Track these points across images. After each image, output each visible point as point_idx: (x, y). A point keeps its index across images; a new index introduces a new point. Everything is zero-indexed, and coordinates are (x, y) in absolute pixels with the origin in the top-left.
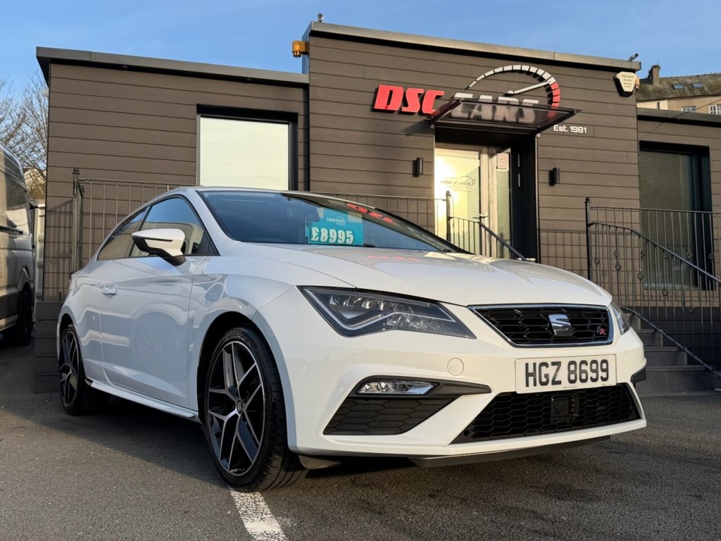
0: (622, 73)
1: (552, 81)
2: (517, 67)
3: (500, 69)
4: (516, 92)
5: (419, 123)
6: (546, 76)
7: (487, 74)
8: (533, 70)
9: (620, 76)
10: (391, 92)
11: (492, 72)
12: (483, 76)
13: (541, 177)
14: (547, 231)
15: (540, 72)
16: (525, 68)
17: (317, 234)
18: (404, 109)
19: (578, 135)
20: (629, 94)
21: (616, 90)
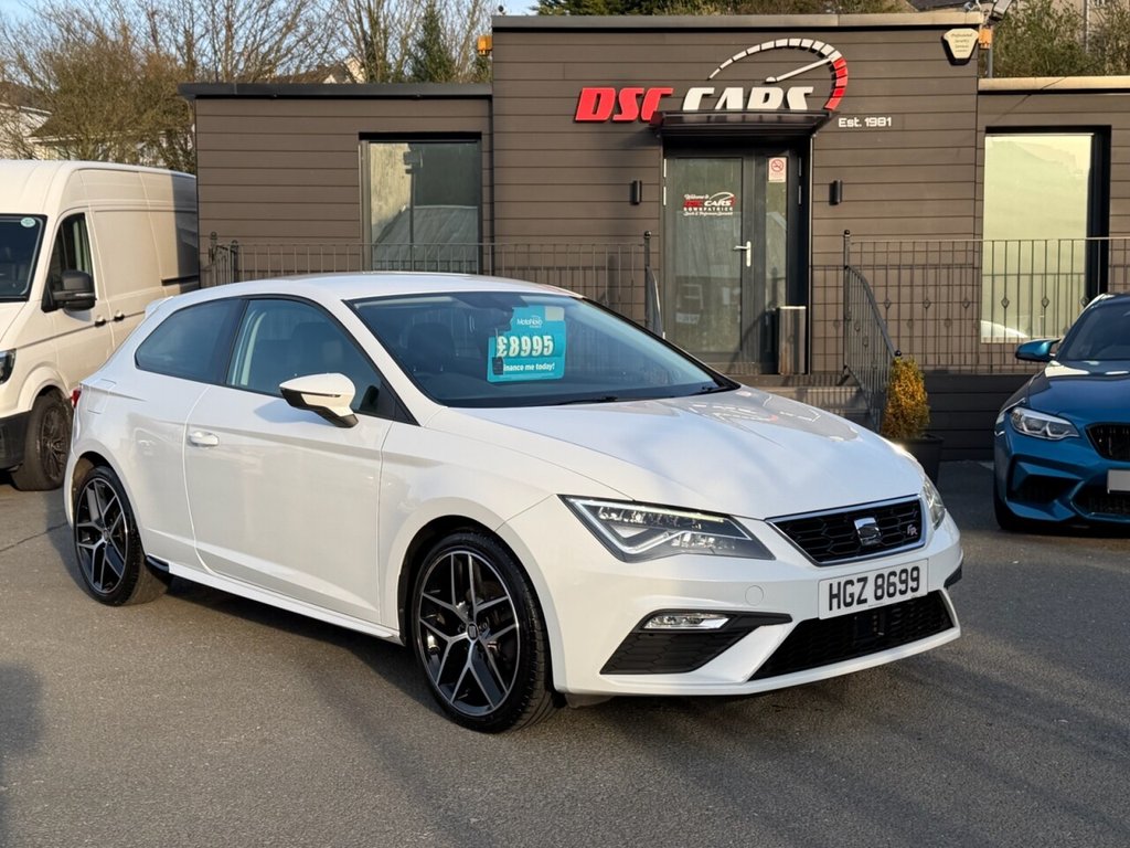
0: (953, 31)
1: (836, 56)
2: (782, 43)
3: (757, 48)
4: (779, 79)
5: (641, 132)
6: (827, 50)
7: (736, 58)
8: (807, 43)
9: (949, 36)
10: (599, 96)
11: (743, 54)
12: (730, 61)
13: (819, 194)
14: (825, 268)
15: (818, 46)
16: (795, 42)
17: (504, 347)
18: (617, 117)
19: (877, 130)
20: (963, 62)
21: (944, 56)
